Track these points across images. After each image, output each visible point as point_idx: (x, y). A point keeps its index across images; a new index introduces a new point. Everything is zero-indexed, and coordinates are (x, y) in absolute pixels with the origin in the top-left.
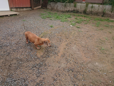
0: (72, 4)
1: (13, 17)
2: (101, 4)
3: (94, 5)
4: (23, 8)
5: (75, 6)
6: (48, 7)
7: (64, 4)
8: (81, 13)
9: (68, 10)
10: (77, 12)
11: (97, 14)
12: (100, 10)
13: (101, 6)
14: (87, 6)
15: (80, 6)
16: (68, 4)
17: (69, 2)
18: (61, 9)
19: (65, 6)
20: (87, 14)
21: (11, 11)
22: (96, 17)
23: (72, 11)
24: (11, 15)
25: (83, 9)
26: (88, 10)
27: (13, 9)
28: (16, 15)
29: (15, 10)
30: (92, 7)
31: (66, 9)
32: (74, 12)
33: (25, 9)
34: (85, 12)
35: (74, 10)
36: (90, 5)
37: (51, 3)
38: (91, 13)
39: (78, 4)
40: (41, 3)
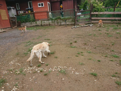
1: (4, 32)
2: (48, 20)
3: (45, 21)
4: (6, 28)
5: (36, 23)
6: (21, 26)
8: (40, 26)
9: (33, 25)
10: (38, 26)
11: (47, 25)
12: (48, 23)
13: (48, 21)
14: (42, 22)
15: (39, 23)
17: (32, 22)
18: (30, 26)
19: (31, 24)
22: (47, 27)
23: (35, 26)
24: (3, 32)
25: (40, 24)
27: (2, 29)
28: (5, 31)
29: (3, 29)
30: (44, 22)
31: (32, 25)
33: (8, 29)
34: (41, 25)
36: (43, 22)
37: (23, 23)
38: (44, 25)
39: (37, 22)
40: (17, 24)
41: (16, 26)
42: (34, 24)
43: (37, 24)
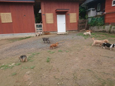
0: (103, 27)
4: (73, 31)
7: (98, 27)
8: (107, 32)
9: (100, 31)
10: (105, 32)
14: (111, 27)
15: (107, 28)
17: (100, 26)
19: (98, 28)
20: (111, 33)
21: (66, 32)
25: (108, 30)
26: (111, 31)
29: (68, 32)
30: (114, 28)
32: (103, 32)
34: (109, 32)
35: (103, 31)
37: (91, 27)
38: (113, 32)
40: (86, 27)
41: (85, 29)
42: (101, 29)
43: (104, 30)
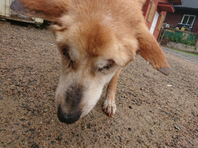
0: (193, 47)
5: (195, 49)
6: (167, 45)
7: (185, 45)
16: (189, 46)
31: (186, 50)
37: (172, 43)
40: (161, 40)
43: (195, 51)
